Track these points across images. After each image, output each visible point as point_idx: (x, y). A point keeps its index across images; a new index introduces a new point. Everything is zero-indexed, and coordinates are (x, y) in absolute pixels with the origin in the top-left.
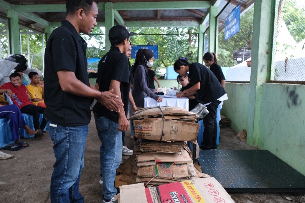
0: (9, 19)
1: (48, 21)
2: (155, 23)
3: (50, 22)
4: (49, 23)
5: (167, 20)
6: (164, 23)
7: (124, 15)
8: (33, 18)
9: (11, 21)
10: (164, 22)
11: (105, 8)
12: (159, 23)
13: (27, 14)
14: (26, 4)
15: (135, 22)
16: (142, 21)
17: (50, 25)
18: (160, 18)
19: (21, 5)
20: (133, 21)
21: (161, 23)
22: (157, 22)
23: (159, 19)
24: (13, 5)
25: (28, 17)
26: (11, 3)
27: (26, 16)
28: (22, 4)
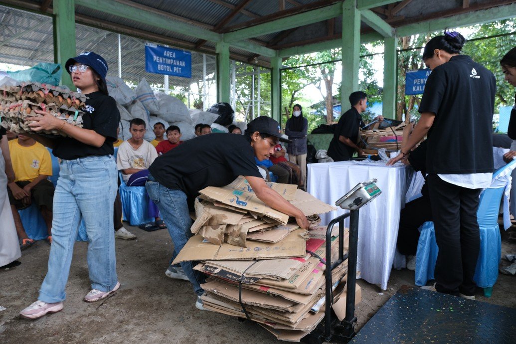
0: (218, 55)
1: (275, 49)
2: (458, 20)
3: (278, 51)
4: (276, 53)
5: (485, 8)
6: (478, 16)
7: (394, 17)
8: (252, 49)
9: (220, 57)
10: (478, 13)
11: (344, 9)
12: (466, 17)
13: (242, 44)
14: (236, 31)
15: (414, 25)
16: (428, 22)
17: (278, 55)
18: (468, 6)
19: (232, 33)
20: (410, 23)
21: (472, 16)
22: (462, 16)
23: (466, 9)
24: (223, 34)
25: (244, 47)
26: (220, 33)
27: (240, 47)
28: (233, 31)
